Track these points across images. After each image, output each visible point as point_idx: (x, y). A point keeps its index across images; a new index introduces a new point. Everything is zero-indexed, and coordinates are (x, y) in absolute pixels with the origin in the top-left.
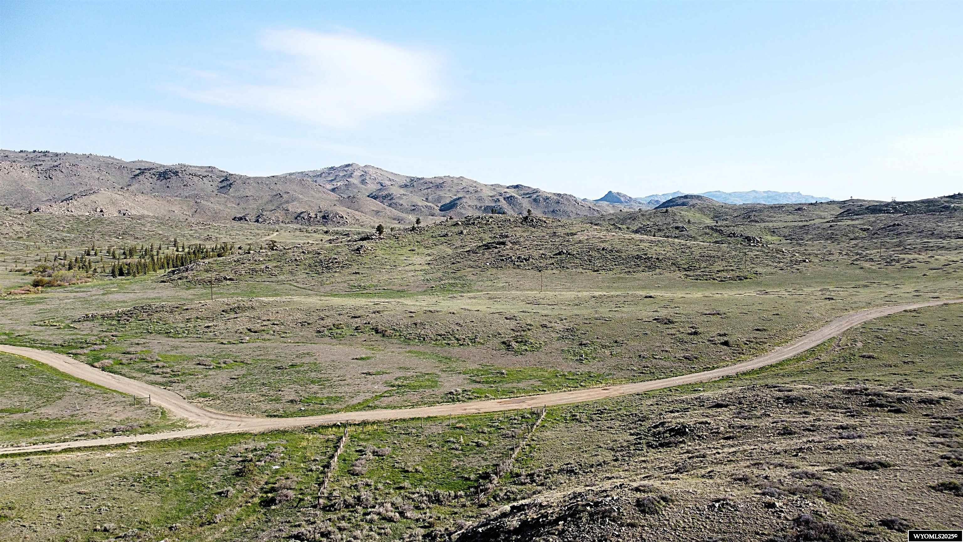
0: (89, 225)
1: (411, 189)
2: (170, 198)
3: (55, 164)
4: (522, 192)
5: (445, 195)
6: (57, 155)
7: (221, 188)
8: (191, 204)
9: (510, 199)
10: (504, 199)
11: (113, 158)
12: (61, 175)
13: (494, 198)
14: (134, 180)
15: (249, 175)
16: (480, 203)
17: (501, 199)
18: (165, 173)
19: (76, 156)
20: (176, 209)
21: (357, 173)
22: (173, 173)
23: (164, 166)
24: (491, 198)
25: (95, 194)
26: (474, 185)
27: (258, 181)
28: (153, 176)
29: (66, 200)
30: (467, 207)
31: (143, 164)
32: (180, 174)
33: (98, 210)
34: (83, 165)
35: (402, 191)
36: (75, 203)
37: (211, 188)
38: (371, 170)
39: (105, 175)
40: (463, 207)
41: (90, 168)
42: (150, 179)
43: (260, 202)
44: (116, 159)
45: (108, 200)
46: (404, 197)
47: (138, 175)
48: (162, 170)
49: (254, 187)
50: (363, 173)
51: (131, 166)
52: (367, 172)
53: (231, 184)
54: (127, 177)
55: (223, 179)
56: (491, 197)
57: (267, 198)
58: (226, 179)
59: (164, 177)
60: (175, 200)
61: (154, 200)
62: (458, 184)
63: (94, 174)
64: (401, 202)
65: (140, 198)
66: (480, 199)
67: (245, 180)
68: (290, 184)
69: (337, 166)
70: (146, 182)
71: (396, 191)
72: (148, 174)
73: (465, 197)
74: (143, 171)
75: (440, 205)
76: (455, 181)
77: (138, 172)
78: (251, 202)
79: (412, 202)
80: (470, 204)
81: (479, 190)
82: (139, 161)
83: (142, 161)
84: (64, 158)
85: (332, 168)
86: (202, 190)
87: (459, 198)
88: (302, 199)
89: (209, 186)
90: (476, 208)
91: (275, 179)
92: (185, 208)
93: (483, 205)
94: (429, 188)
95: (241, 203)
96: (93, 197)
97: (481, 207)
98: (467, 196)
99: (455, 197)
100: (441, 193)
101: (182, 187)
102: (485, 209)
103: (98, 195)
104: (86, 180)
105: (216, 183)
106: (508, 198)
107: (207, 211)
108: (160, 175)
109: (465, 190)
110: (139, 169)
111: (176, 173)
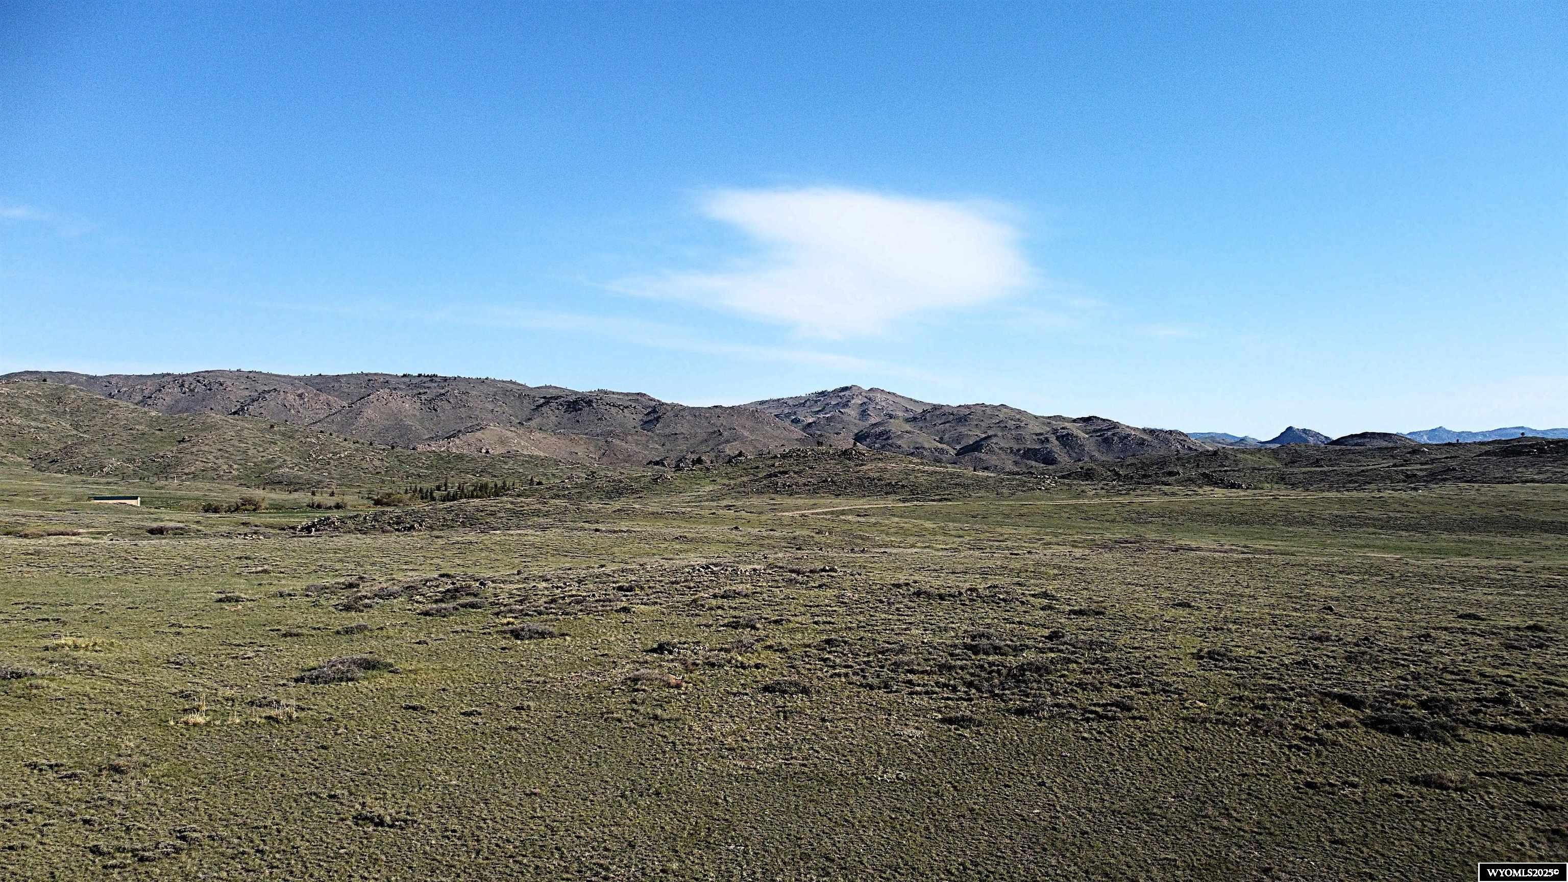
0: (449, 462)
1: (920, 424)
2: (574, 436)
3: (443, 391)
4: (1093, 428)
5: (970, 433)
6: (445, 379)
7: (646, 422)
8: (600, 443)
9: (1066, 439)
10: (1057, 438)
11: (515, 383)
12: (447, 406)
13: (1041, 437)
14: (536, 412)
15: (685, 404)
16: (1018, 444)
17: (1053, 439)
18: (576, 402)
19: (468, 380)
20: (581, 451)
21: (858, 401)
22: (586, 403)
23: (576, 393)
24: (1035, 437)
25: (482, 431)
26: (1018, 417)
27: (696, 413)
28: (560, 407)
29: (448, 438)
30: (997, 450)
31: (551, 391)
32: (594, 405)
33: (484, 451)
34: (475, 393)
35: (908, 427)
36: (457, 441)
37: (633, 423)
38: (879, 395)
39: (501, 406)
40: (991, 451)
41: (483, 397)
42: (557, 411)
43: (692, 441)
44: (519, 385)
45: (496, 438)
46: (906, 436)
47: (541, 406)
48: (572, 398)
49: (688, 421)
50: (866, 400)
51: (532, 394)
52: (873, 398)
53: (659, 417)
54: (528, 406)
55: (650, 410)
56: (1037, 435)
57: (702, 435)
58: (654, 411)
59: (574, 408)
60: (581, 439)
61: (554, 439)
62: (991, 417)
63: (487, 405)
64: (899, 443)
65: (538, 435)
66: (1018, 439)
67: (679, 411)
68: (738, 417)
69: (830, 389)
70: (551, 415)
71: (896, 426)
72: (553, 404)
73: (995, 435)
74: (548, 401)
75: (958, 447)
76: (989, 411)
77: (542, 401)
78: (681, 441)
79: (916, 443)
80: (1002, 445)
81: (1022, 424)
82: (546, 387)
83: (550, 387)
84: (454, 384)
85: (823, 392)
86: (621, 425)
87: (989, 437)
88: (747, 437)
89: (632, 419)
90: (1011, 452)
91: (717, 410)
92: (591, 449)
93: (1022, 447)
94: (948, 422)
95: (667, 443)
96: (479, 434)
97: (1019, 450)
98: (1000, 434)
99: (984, 436)
100: (963, 430)
101: (596, 421)
102: (1024, 453)
103: (487, 432)
104: (477, 413)
105: (640, 416)
106: (1063, 436)
107: (618, 454)
108: (569, 406)
109: (1002, 425)
110: (544, 398)
111: (589, 403)
